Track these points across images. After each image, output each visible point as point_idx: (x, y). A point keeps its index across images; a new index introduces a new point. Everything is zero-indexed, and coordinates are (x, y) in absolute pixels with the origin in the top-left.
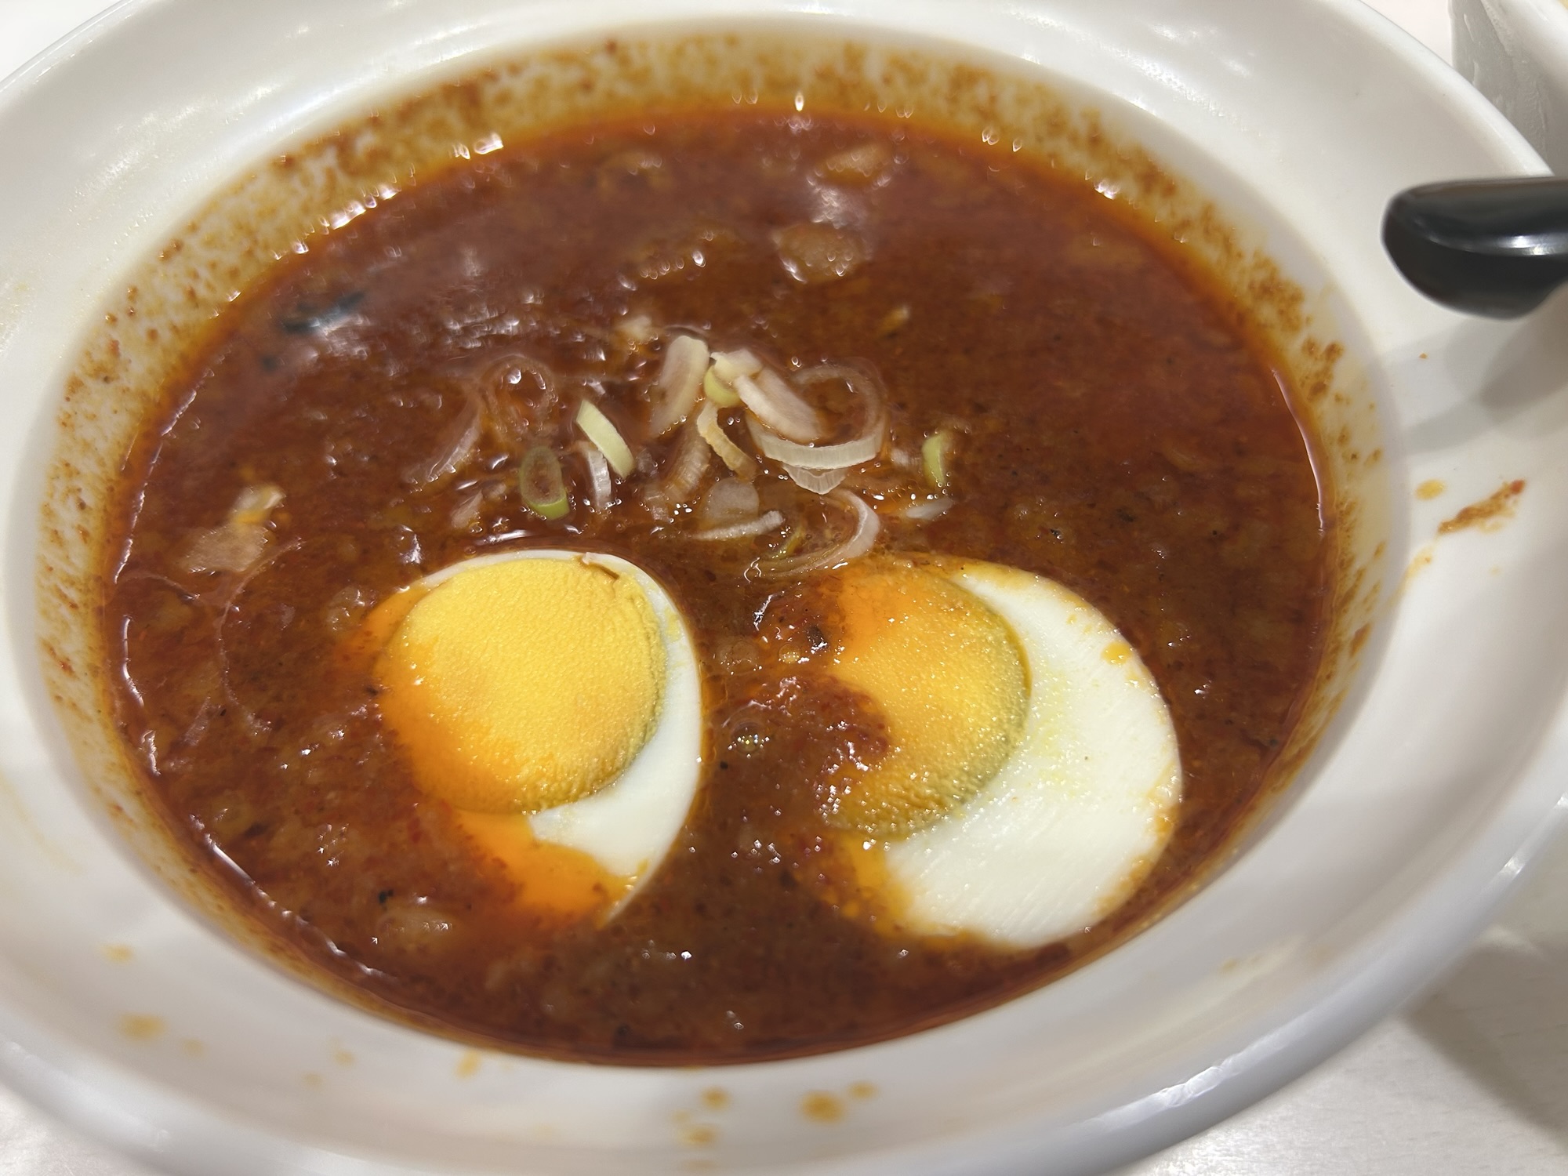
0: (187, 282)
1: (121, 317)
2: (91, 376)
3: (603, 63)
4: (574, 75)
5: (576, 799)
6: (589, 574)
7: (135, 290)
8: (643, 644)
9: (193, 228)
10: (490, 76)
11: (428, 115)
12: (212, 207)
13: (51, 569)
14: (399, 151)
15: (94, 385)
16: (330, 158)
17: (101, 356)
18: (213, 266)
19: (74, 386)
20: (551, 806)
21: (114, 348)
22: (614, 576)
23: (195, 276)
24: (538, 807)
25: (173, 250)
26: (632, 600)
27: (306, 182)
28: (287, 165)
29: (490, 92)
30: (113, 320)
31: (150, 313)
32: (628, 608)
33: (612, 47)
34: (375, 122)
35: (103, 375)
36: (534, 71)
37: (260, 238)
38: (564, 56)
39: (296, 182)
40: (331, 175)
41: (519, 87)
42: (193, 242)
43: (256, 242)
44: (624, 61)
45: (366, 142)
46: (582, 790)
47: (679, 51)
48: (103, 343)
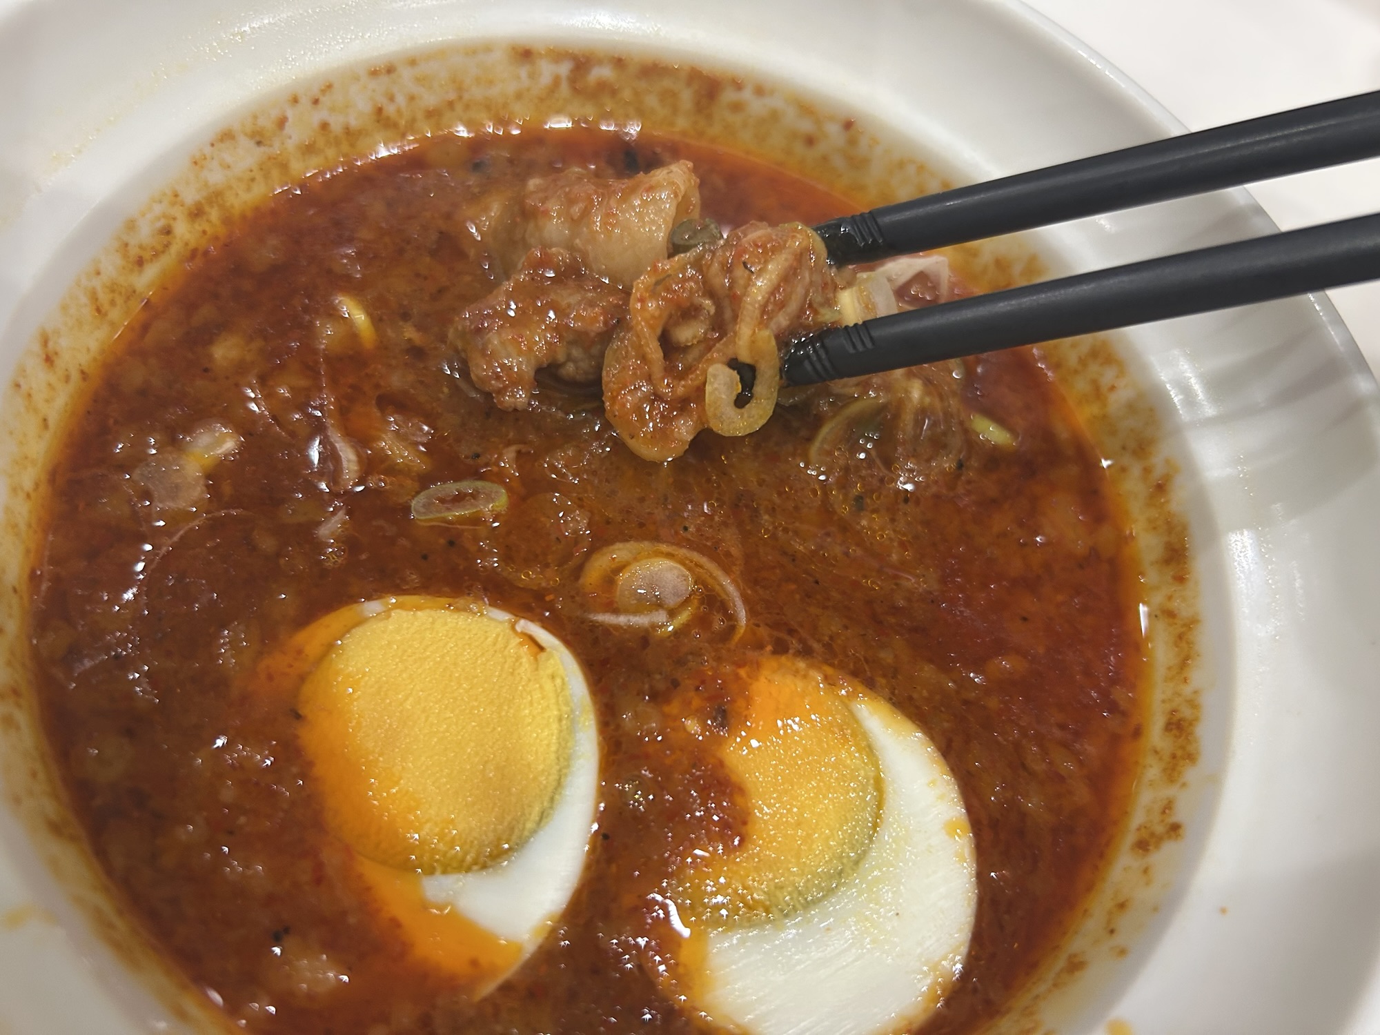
0: (382, 101)
1: (305, 102)
2: (246, 134)
3: (833, 130)
4: (806, 126)
5: (468, 870)
7: (330, 86)
9: (413, 62)
10: (738, 85)
11: (667, 83)
12: (440, 53)
14: (627, 94)
15: (245, 143)
16: (564, 69)
17: (266, 123)
18: (412, 98)
19: (226, 136)
21: (282, 122)
23: (392, 99)
25: (386, 70)
27: (532, 76)
28: (525, 54)
29: (728, 96)
30: (295, 100)
31: (332, 110)
33: (848, 125)
34: (619, 63)
35: (258, 138)
36: (776, 102)
37: (466, 96)
38: (807, 107)
39: (523, 72)
40: (557, 81)
41: (757, 107)
42: (406, 74)
43: (460, 98)
44: (853, 142)
45: (603, 72)
46: (475, 862)
47: (901, 165)
48: (275, 114)
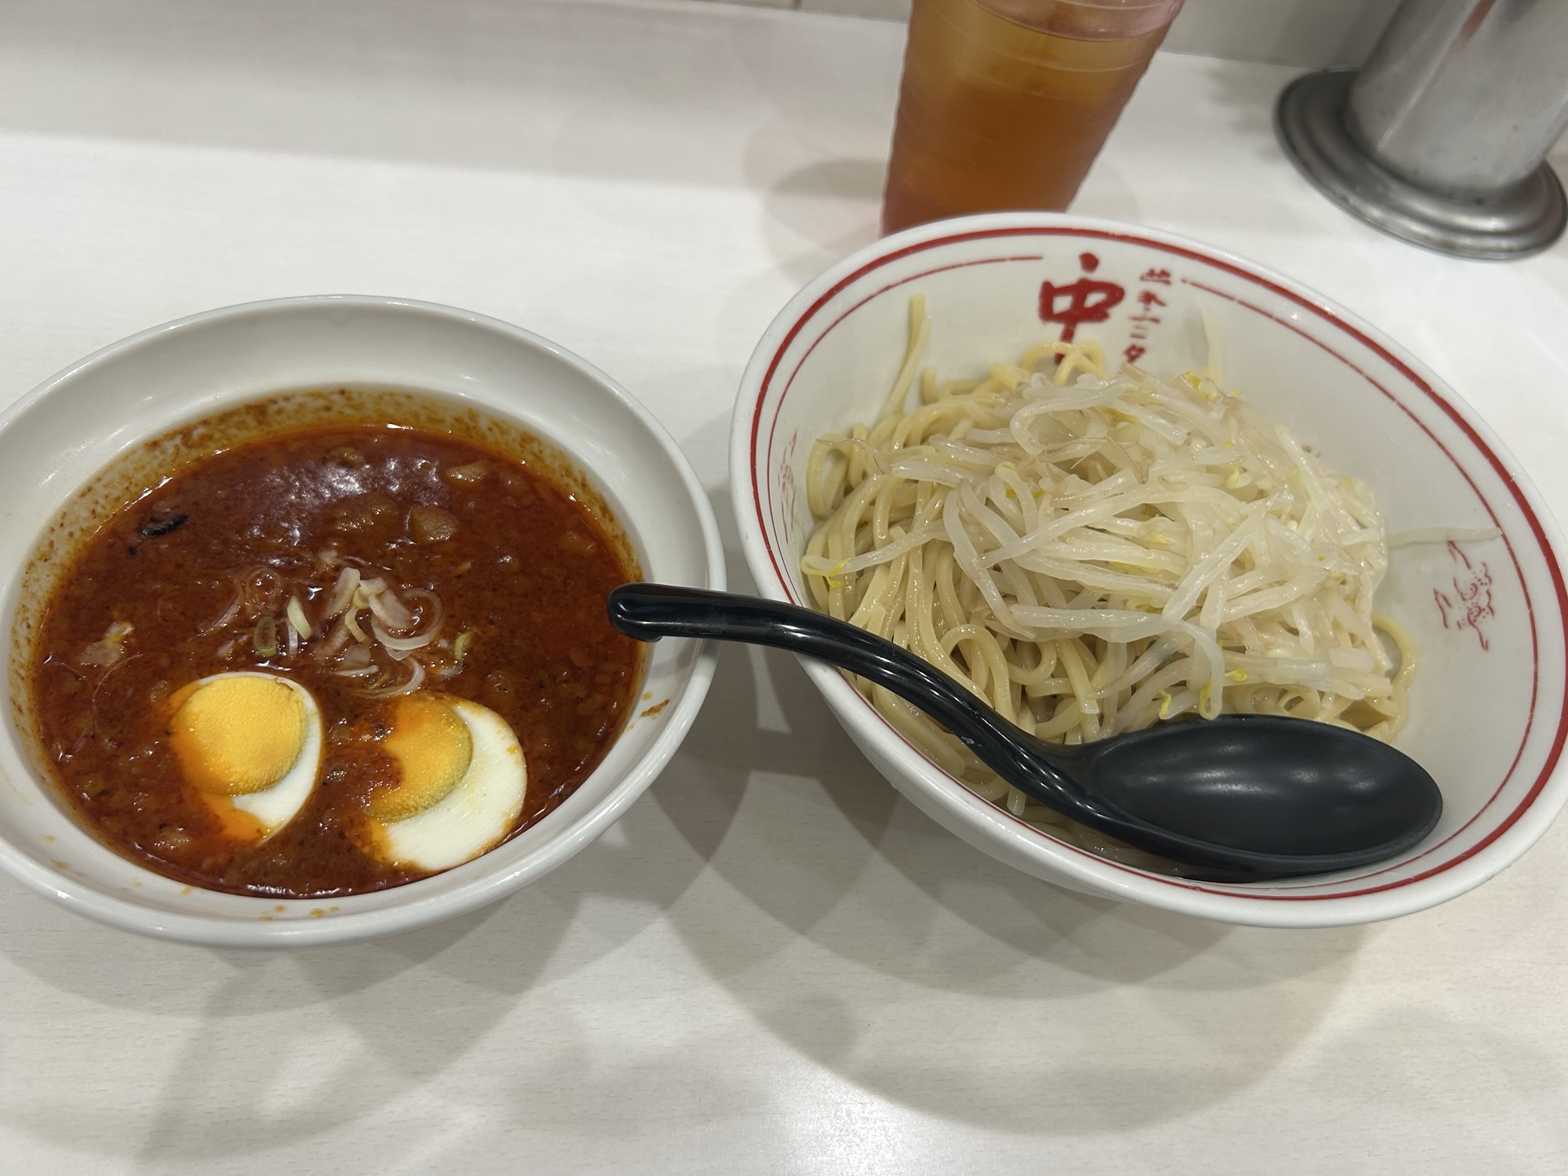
0: (92, 506)
1: (57, 528)
2: (38, 559)
3: (337, 399)
4: (321, 403)
5: (255, 792)
6: (280, 687)
7: (65, 514)
8: (298, 724)
9: (99, 479)
10: (273, 401)
11: (236, 419)
12: (110, 468)
13: (14, 661)
14: (217, 435)
15: (40, 564)
16: (178, 440)
17: (44, 549)
18: (107, 497)
19: (31, 566)
20: (244, 794)
21: (51, 544)
22: (292, 690)
23: (97, 503)
24: (237, 794)
25: (88, 490)
26: (297, 702)
27: (162, 452)
28: (154, 445)
29: (273, 408)
30: (53, 530)
31: (71, 524)
32: (294, 706)
33: (342, 392)
34: (205, 422)
35: (44, 558)
36: (300, 400)
37: (133, 480)
38: (316, 394)
39: (157, 453)
40: (177, 448)
41: (289, 407)
42: (98, 487)
43: (131, 483)
44: (349, 399)
45: (201, 431)
46: (259, 788)
47: (381, 397)
48: (46, 542)
